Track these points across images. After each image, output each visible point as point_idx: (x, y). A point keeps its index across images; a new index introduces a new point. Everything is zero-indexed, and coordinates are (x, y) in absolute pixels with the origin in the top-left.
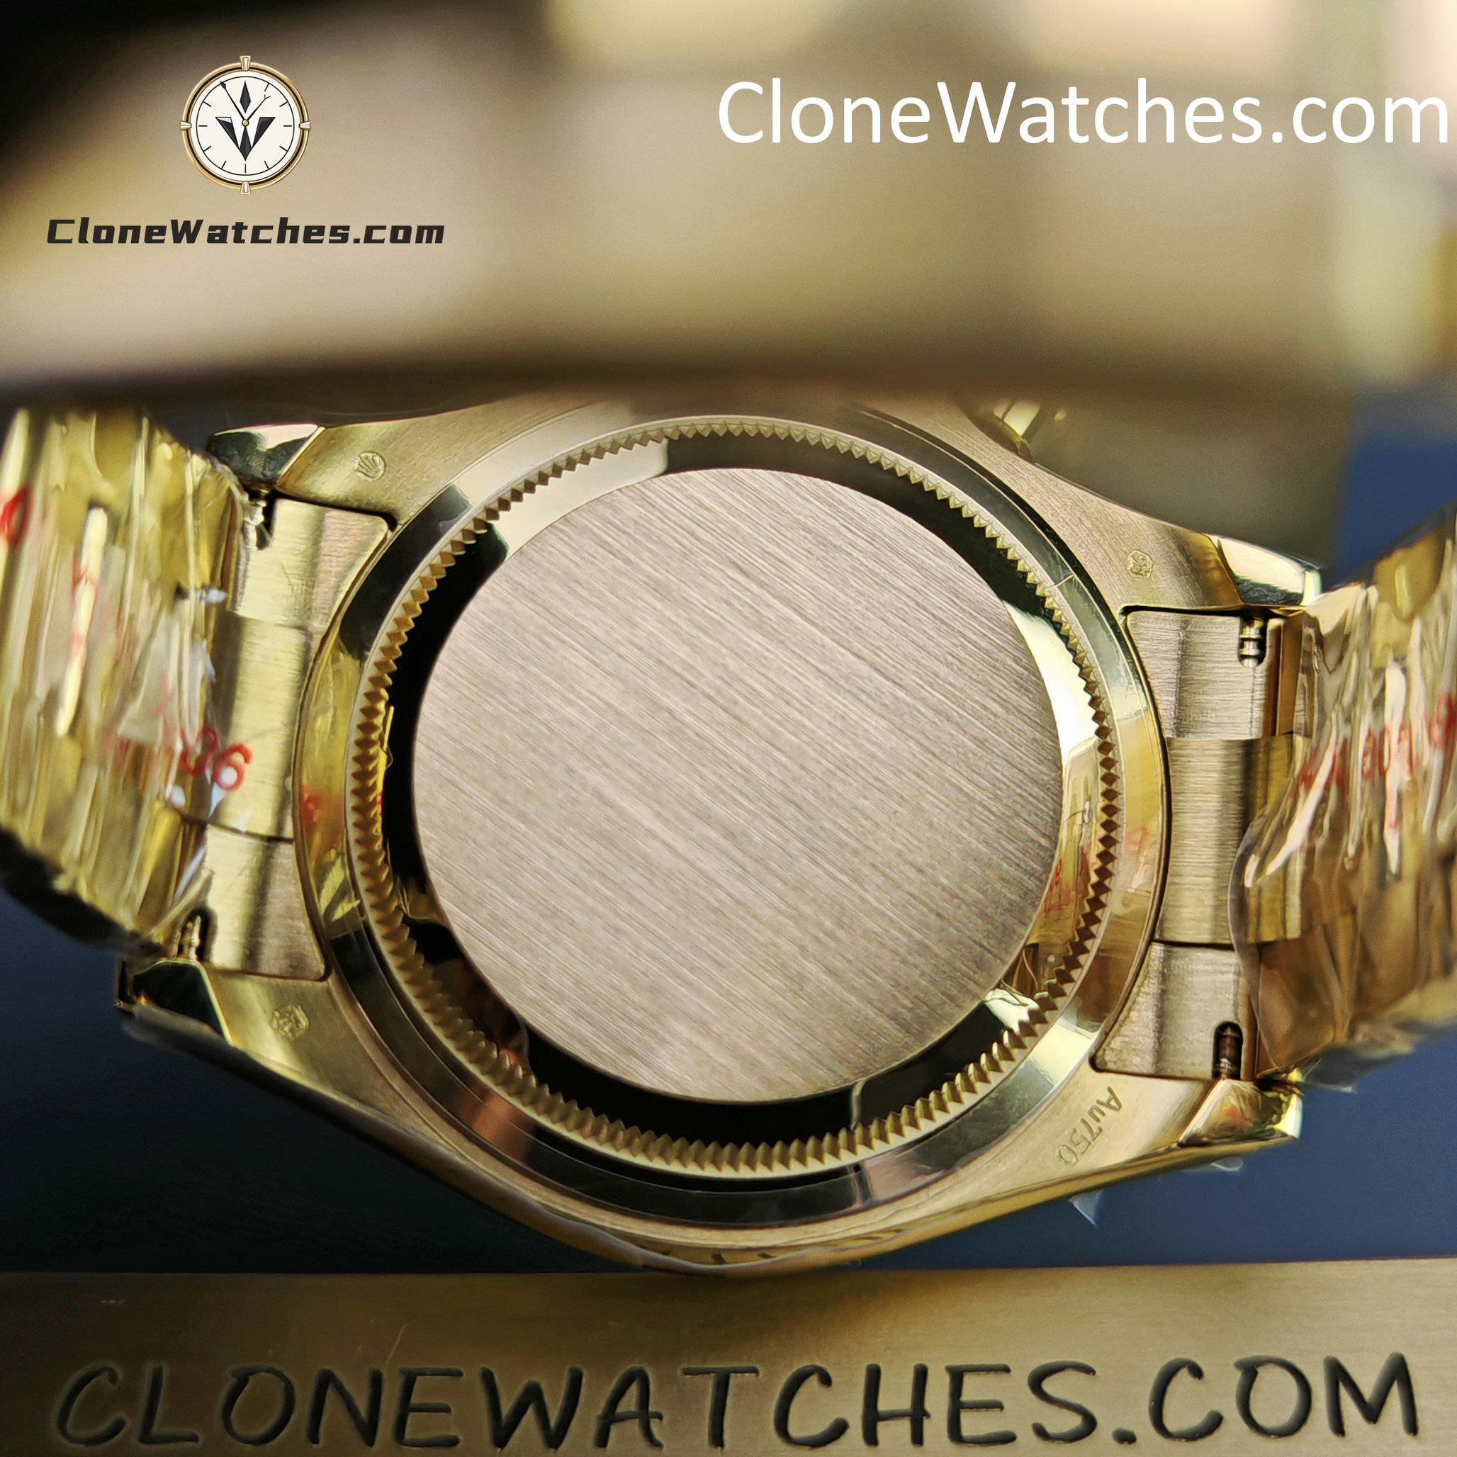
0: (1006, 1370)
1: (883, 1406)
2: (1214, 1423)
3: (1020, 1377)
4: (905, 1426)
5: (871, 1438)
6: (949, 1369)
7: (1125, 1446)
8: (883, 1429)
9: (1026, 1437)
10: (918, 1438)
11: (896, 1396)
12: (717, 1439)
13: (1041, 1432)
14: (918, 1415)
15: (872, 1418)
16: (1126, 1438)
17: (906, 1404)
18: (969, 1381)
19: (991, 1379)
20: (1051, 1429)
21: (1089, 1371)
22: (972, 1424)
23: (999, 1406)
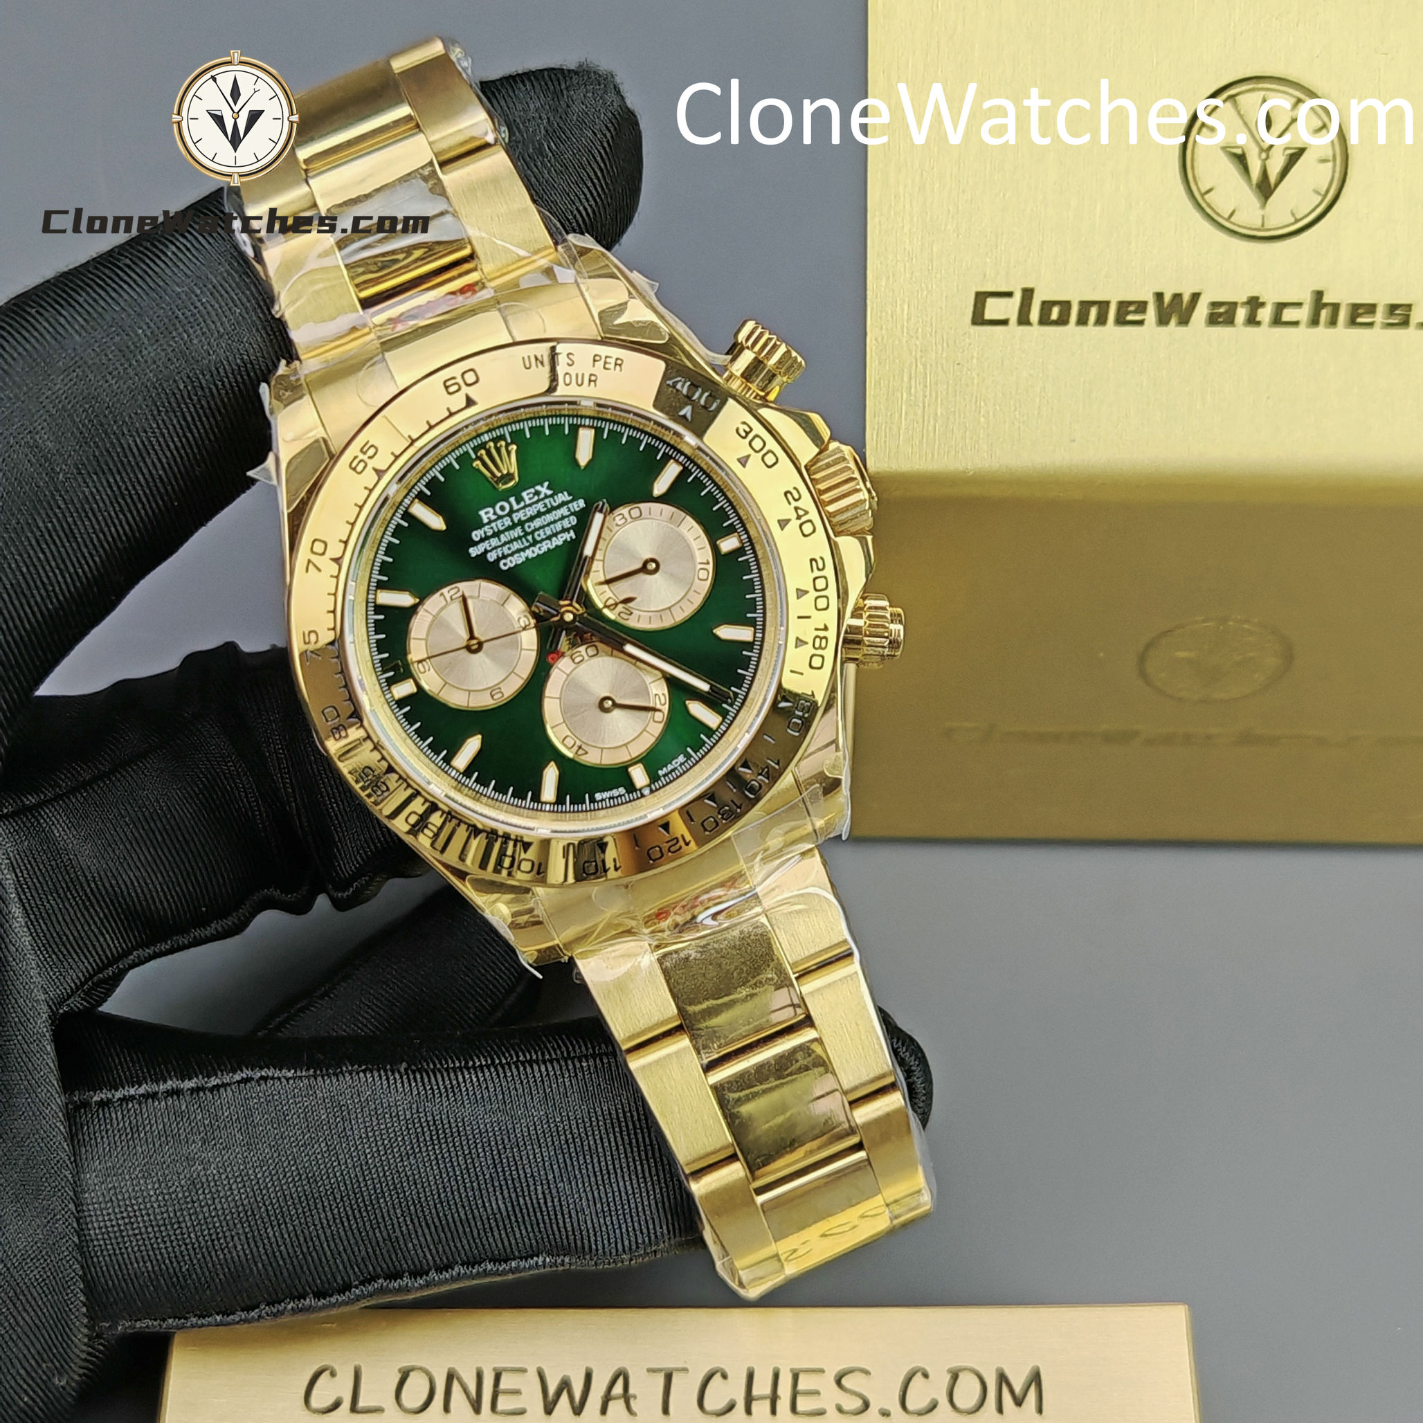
0: (822, 1371)
1: (755, 1392)
2: (933, 1406)
3: (830, 1376)
4: (767, 1403)
5: (748, 1411)
6: (792, 1370)
7: (884, 1418)
8: (755, 1406)
9: (831, 1411)
10: (774, 1412)
11: (762, 1387)
12: (666, 1411)
13: (840, 1409)
14: (774, 1399)
15: (749, 1399)
16: (885, 1414)
17: (767, 1391)
18: (802, 1378)
19: (814, 1376)
20: (846, 1407)
21: (867, 1372)
22: (802, 1404)
23: (817, 1393)
